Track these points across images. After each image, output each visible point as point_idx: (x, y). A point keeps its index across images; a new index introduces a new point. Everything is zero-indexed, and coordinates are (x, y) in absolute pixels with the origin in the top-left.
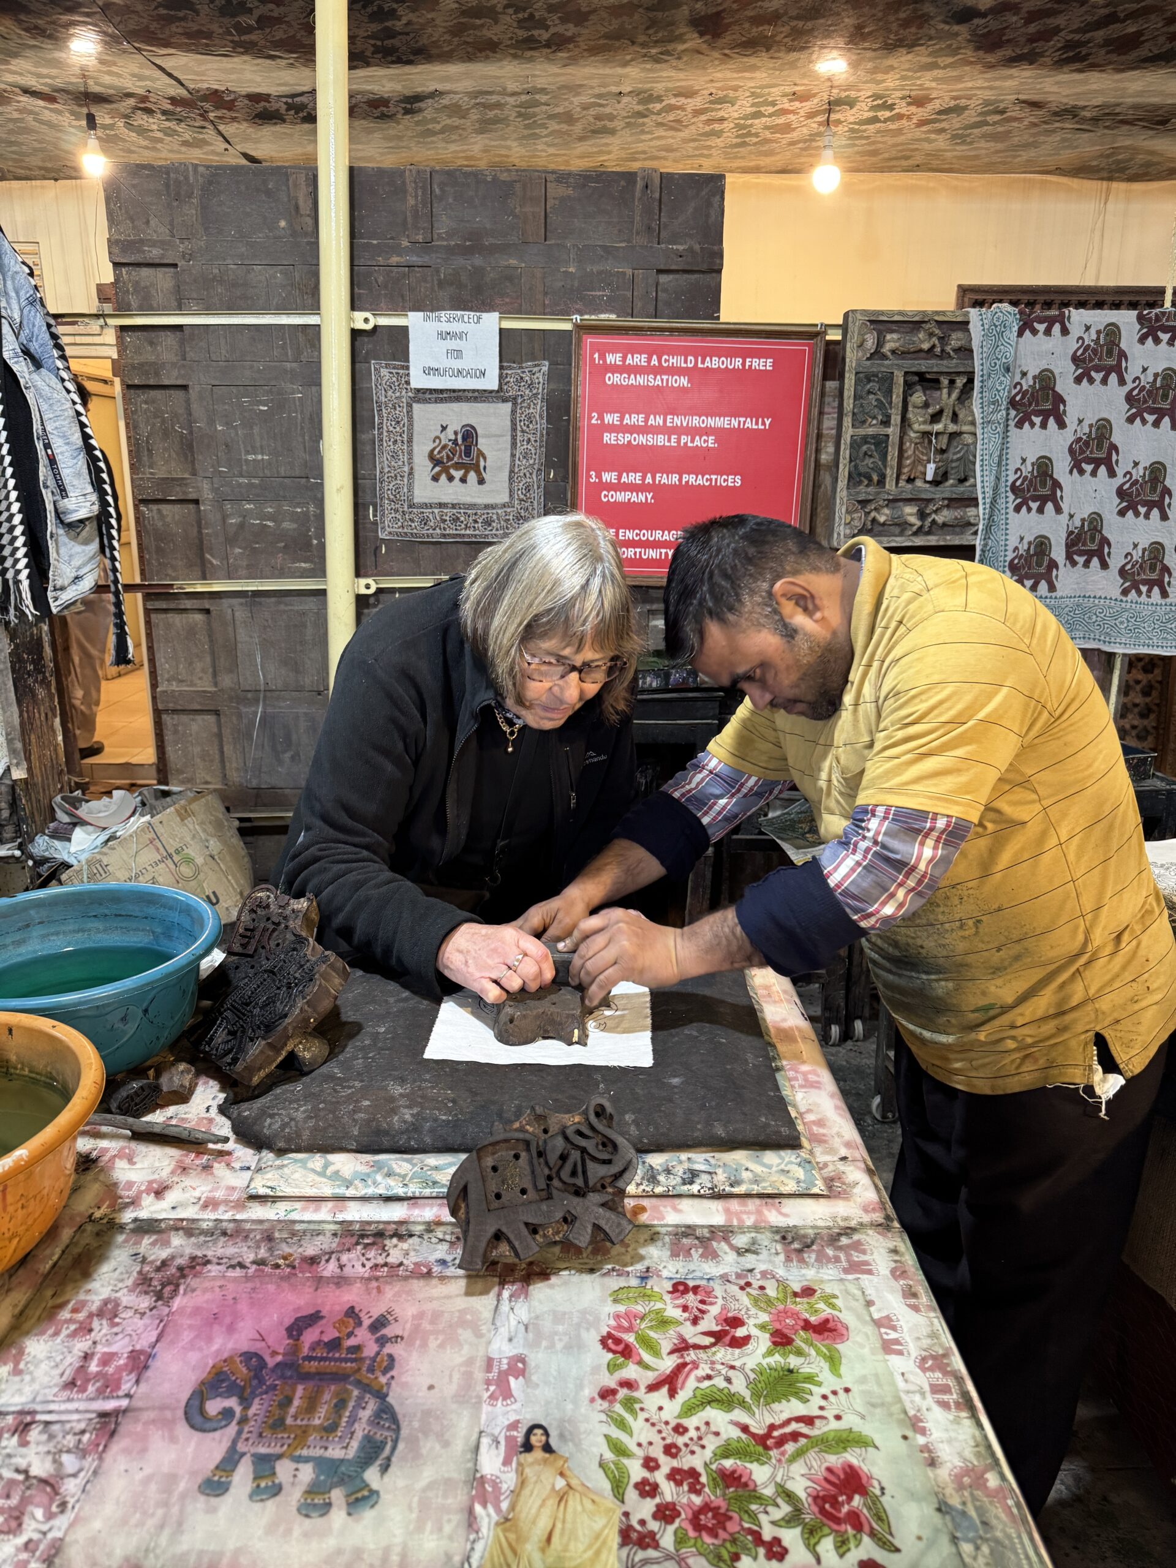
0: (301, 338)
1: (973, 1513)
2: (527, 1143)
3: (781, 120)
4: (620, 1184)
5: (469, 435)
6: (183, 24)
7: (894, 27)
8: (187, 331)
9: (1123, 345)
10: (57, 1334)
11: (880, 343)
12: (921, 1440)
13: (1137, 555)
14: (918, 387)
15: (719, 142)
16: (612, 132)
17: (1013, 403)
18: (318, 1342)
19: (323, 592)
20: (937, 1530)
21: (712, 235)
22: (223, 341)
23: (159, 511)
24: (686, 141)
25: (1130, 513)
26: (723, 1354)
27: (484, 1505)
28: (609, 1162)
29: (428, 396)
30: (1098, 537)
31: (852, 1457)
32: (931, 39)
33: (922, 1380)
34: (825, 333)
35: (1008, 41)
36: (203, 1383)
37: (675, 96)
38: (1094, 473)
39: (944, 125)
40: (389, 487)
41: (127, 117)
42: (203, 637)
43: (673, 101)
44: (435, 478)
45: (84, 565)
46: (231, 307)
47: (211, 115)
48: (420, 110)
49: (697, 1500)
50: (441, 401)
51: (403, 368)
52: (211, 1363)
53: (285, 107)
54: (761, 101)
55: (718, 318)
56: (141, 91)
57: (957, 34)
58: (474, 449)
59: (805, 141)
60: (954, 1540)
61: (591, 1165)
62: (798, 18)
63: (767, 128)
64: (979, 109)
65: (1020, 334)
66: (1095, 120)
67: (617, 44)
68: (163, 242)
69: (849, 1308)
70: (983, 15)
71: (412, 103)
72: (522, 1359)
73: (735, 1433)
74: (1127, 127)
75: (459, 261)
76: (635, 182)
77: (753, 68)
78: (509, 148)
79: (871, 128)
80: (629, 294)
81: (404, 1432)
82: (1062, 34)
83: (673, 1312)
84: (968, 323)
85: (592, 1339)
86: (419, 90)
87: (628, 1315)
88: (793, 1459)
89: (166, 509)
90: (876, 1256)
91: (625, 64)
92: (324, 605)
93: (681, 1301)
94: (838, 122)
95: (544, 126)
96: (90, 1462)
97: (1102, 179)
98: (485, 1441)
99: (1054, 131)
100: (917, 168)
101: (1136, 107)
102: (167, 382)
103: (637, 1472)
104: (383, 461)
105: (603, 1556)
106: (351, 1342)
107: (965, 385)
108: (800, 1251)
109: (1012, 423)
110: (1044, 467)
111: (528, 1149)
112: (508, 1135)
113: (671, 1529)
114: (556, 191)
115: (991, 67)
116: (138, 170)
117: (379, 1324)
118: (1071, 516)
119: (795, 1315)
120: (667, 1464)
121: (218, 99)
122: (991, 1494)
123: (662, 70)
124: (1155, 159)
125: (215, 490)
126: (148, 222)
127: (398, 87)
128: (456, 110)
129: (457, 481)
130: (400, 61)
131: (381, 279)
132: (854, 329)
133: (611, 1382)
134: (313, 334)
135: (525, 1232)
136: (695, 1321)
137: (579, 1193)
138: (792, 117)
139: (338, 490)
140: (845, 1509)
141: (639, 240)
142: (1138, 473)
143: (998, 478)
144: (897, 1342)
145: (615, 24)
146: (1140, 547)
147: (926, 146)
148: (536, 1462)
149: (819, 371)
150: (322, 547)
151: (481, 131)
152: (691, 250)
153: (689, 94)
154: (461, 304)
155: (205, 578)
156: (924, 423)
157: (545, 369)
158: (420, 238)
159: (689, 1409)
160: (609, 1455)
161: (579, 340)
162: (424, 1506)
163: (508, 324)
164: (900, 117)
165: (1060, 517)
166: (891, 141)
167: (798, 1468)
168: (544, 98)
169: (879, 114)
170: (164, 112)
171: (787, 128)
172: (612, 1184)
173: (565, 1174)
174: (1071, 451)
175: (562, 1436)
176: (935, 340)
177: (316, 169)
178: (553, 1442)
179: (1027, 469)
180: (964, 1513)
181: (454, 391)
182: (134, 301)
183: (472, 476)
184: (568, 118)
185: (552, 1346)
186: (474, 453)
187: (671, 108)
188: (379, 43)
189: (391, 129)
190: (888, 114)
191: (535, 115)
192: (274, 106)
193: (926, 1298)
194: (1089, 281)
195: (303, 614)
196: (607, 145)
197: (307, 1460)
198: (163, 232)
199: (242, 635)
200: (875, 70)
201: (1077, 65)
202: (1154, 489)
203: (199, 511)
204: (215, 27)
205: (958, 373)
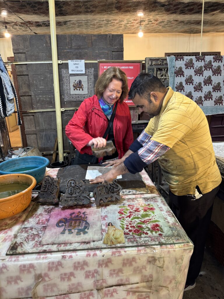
0: (49, 65)
1: (175, 228)
2: (104, 186)
3: (132, 24)
4: (119, 191)
5: (80, 82)
6: (24, 9)
7: (151, 8)
8: (28, 65)
9: (193, 62)
10: (33, 218)
11: (152, 63)
12: (167, 220)
13: (198, 98)
14: (159, 71)
15: (121, 28)
16: (102, 27)
17: (175, 73)
18: (75, 216)
19: (55, 111)
20: (169, 230)
21: (122, 45)
22: (34, 67)
23: (24, 98)
24: (115, 28)
25: (196, 91)
26: (136, 213)
27: (104, 232)
28: (117, 188)
29: (72, 75)
30: (191, 96)
31: (157, 223)
32: (158, 10)
33: (167, 214)
34: (142, 62)
35: (171, 10)
36: (58, 222)
37: (113, 20)
38: (190, 85)
39: (161, 24)
40: (66, 92)
41: (13, 26)
42: (33, 120)
43: (113, 21)
44: (74, 90)
45: (12, 107)
46: (36, 60)
47: (28, 26)
48: (67, 24)
49: (135, 229)
50: (75, 76)
51: (68, 70)
52: (59, 219)
53: (42, 24)
54: (128, 21)
55: (123, 60)
56: (15, 22)
57: (162, 9)
58: (81, 84)
59: (137, 28)
60: (172, 231)
61: (114, 189)
62: (134, 6)
63: (129, 26)
64: (167, 22)
65: (176, 61)
66: (187, 23)
67: (103, 12)
68: (23, 49)
69: (155, 206)
70: (166, 5)
71: (65, 23)
72: (106, 215)
73: (139, 221)
74: (192, 24)
75: (77, 51)
76: (107, 36)
77: (127, 15)
78: (83, 30)
79: (148, 25)
80: (107, 56)
81: (90, 225)
82: (180, 8)
83: (128, 208)
84: (166, 59)
85: (117, 212)
86: (67, 20)
87: (122, 209)
88: (148, 224)
89: (25, 97)
90: (159, 200)
91: (104, 15)
92: (55, 113)
93: (130, 207)
94: (142, 24)
95: (90, 26)
96: (43, 232)
97: (189, 33)
98: (102, 225)
99: (180, 25)
100: (157, 32)
101: (194, 21)
102: (24, 74)
103: (125, 227)
104: (65, 87)
105: (122, 236)
106: (80, 215)
107: (167, 70)
108: (147, 200)
109: (175, 76)
110: (181, 84)
111: (105, 187)
112: (102, 185)
113: (131, 232)
114: (93, 38)
115: (168, 14)
116: (17, 36)
117: (84, 213)
118: (186, 92)
119: (147, 208)
120: (130, 226)
121: (29, 22)
122: (177, 226)
123: (111, 16)
124: (198, 30)
125: (34, 93)
126: (20, 45)
127: (63, 20)
128: (74, 24)
129: (78, 90)
130: (63, 15)
131: (63, 54)
132: (147, 61)
133: (120, 217)
134: (51, 65)
135: (105, 199)
136: (132, 209)
137: (113, 193)
138: (134, 24)
139: (57, 92)
140: (156, 229)
141: (109, 46)
142: (197, 84)
143: (173, 86)
144: (162, 210)
145: (102, 8)
146: (198, 97)
147: (158, 28)
148: (111, 227)
149: (141, 68)
150: (54, 103)
151: (78, 27)
152: (118, 48)
153: (116, 20)
154: (77, 58)
155: (33, 109)
156: (160, 77)
157: (93, 69)
158: (70, 47)
159: (132, 219)
160: (121, 225)
161: (99, 64)
162: (94, 233)
163: (86, 62)
164: (153, 23)
165: (184, 92)
166: (151, 27)
167: (149, 225)
168: (90, 21)
169: (149, 23)
170: (19, 25)
171: (133, 26)
172: (118, 192)
173: (111, 190)
174: (185, 81)
175: (114, 224)
176: (161, 62)
177: (50, 35)
178: (113, 224)
179: (178, 84)
180: (173, 228)
181: (77, 74)
182: (18, 60)
183: (81, 89)
184: (94, 25)
185: (111, 214)
186: (81, 85)
187: (112, 23)
188: (60, 12)
189: (62, 27)
190: (151, 23)
191: (88, 24)
192: (40, 24)
193: (166, 204)
194: (188, 52)
195: (51, 115)
196: (101, 29)
197: (76, 229)
198: (23, 47)
199: (40, 120)
200: (148, 15)
201: (183, 14)
202: (200, 87)
203: (31, 97)
204: (30, 10)
205: (166, 68)
